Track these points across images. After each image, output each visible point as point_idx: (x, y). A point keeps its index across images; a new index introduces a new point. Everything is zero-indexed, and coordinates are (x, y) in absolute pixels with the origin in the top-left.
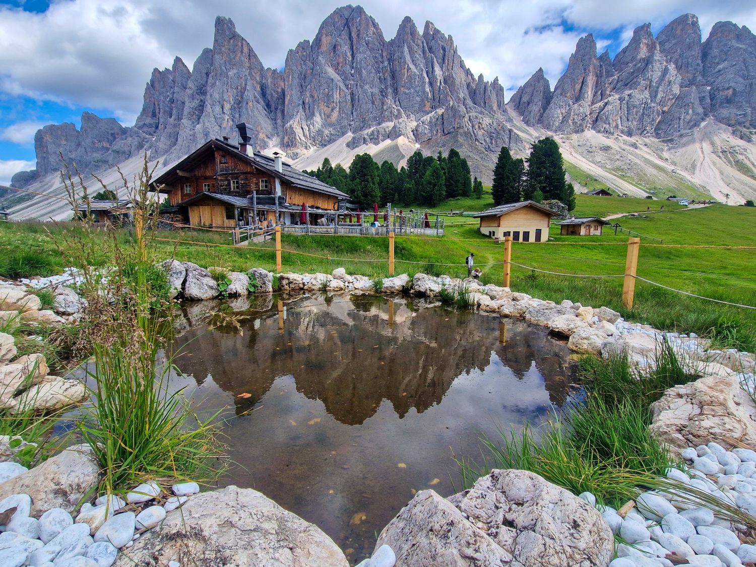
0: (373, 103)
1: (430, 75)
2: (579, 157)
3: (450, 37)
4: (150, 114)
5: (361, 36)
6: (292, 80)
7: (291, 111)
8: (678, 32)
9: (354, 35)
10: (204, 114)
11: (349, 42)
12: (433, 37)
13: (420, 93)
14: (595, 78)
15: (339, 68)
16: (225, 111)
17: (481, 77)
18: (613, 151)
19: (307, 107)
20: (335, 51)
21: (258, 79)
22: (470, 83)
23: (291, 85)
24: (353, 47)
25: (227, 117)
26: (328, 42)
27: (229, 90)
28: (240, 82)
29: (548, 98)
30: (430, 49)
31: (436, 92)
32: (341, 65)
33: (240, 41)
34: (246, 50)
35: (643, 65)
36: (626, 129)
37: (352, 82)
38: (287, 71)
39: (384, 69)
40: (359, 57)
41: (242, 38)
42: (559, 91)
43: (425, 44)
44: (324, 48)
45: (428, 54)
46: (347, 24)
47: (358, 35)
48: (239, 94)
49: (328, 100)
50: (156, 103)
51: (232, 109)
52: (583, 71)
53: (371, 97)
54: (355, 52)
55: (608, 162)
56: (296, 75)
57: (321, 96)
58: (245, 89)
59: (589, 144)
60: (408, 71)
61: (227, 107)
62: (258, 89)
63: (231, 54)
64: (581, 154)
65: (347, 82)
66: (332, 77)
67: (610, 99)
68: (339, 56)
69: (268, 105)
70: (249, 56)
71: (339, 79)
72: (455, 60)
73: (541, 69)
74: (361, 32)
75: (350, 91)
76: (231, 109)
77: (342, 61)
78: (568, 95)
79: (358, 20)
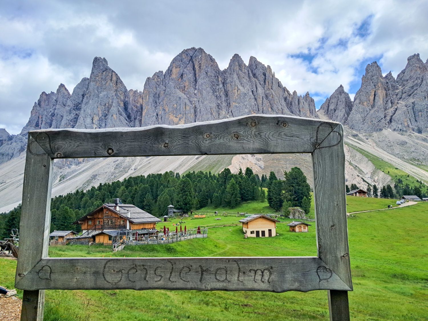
0: (212, 114)
1: (255, 93)
2: (381, 150)
3: (269, 66)
4: (34, 125)
5: (202, 67)
6: (149, 99)
7: (147, 120)
9: (197, 67)
10: (77, 124)
11: (193, 72)
12: (256, 67)
13: (248, 106)
14: (384, 92)
15: (186, 89)
16: (94, 121)
17: (295, 93)
18: (408, 145)
19: (159, 117)
20: (182, 78)
21: (122, 98)
22: (286, 97)
23: (148, 102)
24: (196, 74)
26: (177, 72)
27: (99, 107)
28: (108, 101)
29: (349, 106)
30: (254, 75)
31: (260, 105)
32: (187, 87)
33: (111, 72)
34: (114, 78)
35: (420, 81)
36: (416, 128)
37: (195, 99)
38: (145, 92)
39: (220, 90)
40: (200, 81)
41: (113, 71)
42: (357, 101)
43: (250, 72)
44: (174, 76)
45: (253, 79)
46: (191, 59)
47: (200, 67)
48: (107, 109)
49: (176, 113)
50: (40, 117)
52: (374, 87)
53: (210, 109)
54: (197, 78)
55: (405, 153)
56: (152, 95)
57: (171, 110)
58: (111, 105)
59: (387, 140)
60: (238, 91)
61: (96, 119)
62: (122, 105)
63: (103, 82)
64: (382, 148)
65: (191, 99)
66: (180, 96)
67: (399, 105)
68: (185, 81)
69: (129, 117)
70: (117, 82)
71: (186, 97)
72: (273, 82)
73: (341, 86)
74: (202, 65)
75: (194, 105)
77: (187, 84)
78: (365, 104)
79: (200, 57)
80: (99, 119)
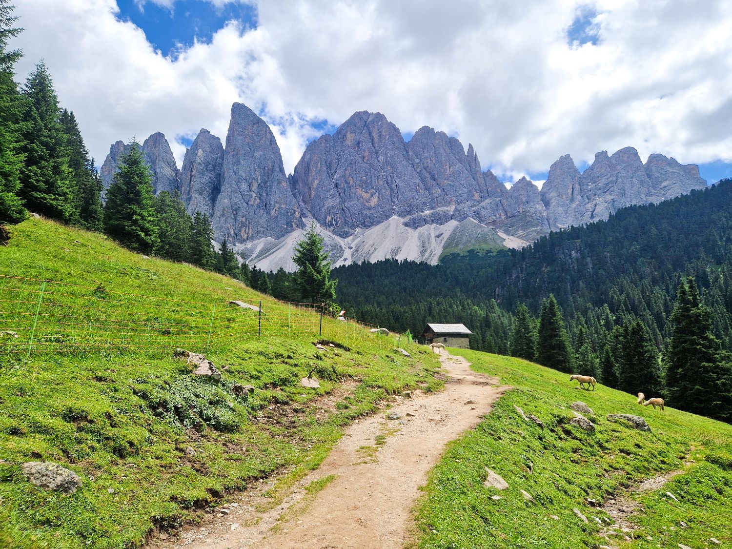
8: (625, 159)
16: (252, 189)
19: (342, 191)
20: (359, 147)
23: (320, 171)
24: (375, 144)
25: (254, 195)
26: (352, 138)
27: (257, 170)
28: (267, 164)
32: (366, 158)
34: (268, 135)
37: (384, 173)
39: (415, 165)
44: (349, 143)
46: (366, 125)
47: (380, 136)
48: (266, 174)
49: (367, 187)
51: (260, 187)
53: (413, 186)
57: (358, 183)
58: (271, 170)
61: (255, 185)
63: (255, 137)
68: (364, 150)
73: (524, 178)
74: (383, 133)
75: (384, 180)
76: (258, 188)
77: (367, 155)
78: (564, 197)
79: (379, 124)
80: (257, 186)
